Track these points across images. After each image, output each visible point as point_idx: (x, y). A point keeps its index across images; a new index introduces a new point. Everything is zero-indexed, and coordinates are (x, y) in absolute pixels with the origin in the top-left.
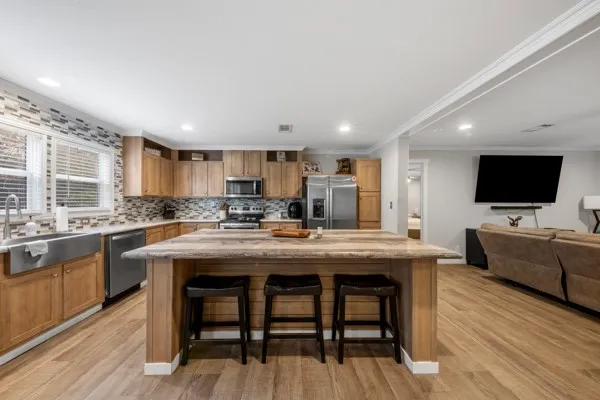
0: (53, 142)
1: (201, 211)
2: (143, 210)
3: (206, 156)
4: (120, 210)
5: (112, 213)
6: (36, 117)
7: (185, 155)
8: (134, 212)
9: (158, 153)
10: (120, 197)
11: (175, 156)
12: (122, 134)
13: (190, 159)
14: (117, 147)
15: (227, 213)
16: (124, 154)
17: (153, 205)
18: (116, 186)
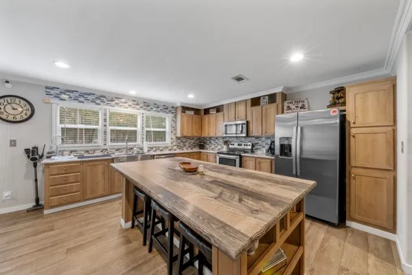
0: (144, 115)
1: (216, 145)
2: (187, 144)
3: (219, 109)
4: (174, 143)
5: (170, 144)
6: (138, 107)
7: (207, 111)
8: (182, 144)
9: (192, 113)
10: (174, 138)
11: (202, 112)
12: (175, 106)
13: (209, 113)
14: (172, 113)
15: (228, 147)
16: (175, 117)
17: (193, 141)
18: (172, 132)
